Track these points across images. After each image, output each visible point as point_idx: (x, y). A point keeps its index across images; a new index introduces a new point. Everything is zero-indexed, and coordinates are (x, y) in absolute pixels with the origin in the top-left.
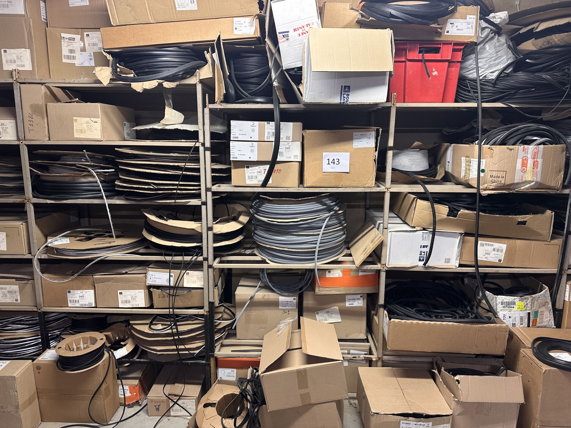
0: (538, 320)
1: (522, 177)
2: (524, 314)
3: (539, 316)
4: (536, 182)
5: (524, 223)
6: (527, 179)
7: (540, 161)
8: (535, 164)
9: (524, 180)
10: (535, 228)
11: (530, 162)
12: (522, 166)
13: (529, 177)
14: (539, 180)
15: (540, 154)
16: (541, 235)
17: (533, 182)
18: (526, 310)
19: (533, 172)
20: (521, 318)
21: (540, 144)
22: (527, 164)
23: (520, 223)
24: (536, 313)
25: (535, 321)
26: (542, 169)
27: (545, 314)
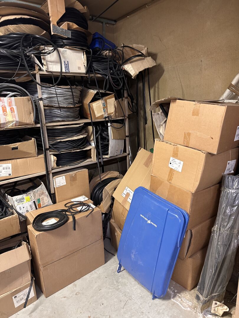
0: (41, 203)
1: (5, 119)
2: (31, 203)
3: (41, 201)
4: (16, 121)
5: (17, 148)
6: (9, 120)
7: (15, 107)
8: (12, 110)
9: (7, 121)
10: (25, 150)
11: (8, 109)
12: (3, 112)
13: (9, 118)
14: (17, 120)
15: (13, 103)
16: (31, 154)
17: (14, 121)
18: (32, 200)
19: (12, 115)
20: (31, 206)
21: (11, 96)
22: (6, 110)
23: (13, 149)
24: (39, 200)
25: (39, 205)
26: (18, 113)
27: (44, 199)
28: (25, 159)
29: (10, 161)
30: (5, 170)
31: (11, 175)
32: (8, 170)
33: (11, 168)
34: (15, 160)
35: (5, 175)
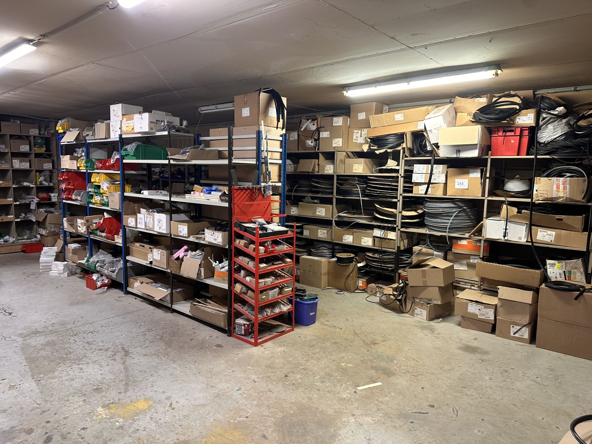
0: (572, 276)
1: (557, 194)
2: (561, 271)
3: (572, 274)
4: (566, 197)
5: (561, 220)
6: (560, 196)
7: (568, 186)
8: (565, 188)
9: (558, 196)
10: (569, 223)
11: (561, 187)
12: (557, 188)
13: (561, 194)
14: (568, 196)
15: (568, 182)
16: (575, 228)
17: (564, 197)
18: (562, 269)
19: (564, 192)
20: (560, 274)
21: (568, 177)
22: (559, 188)
23: (558, 219)
24: (570, 272)
25: (569, 277)
26: (570, 191)
27: (577, 274)
28: (569, 232)
29: (555, 230)
30: (549, 236)
31: (553, 242)
32: (551, 237)
33: (554, 236)
34: (560, 230)
35: (547, 240)
